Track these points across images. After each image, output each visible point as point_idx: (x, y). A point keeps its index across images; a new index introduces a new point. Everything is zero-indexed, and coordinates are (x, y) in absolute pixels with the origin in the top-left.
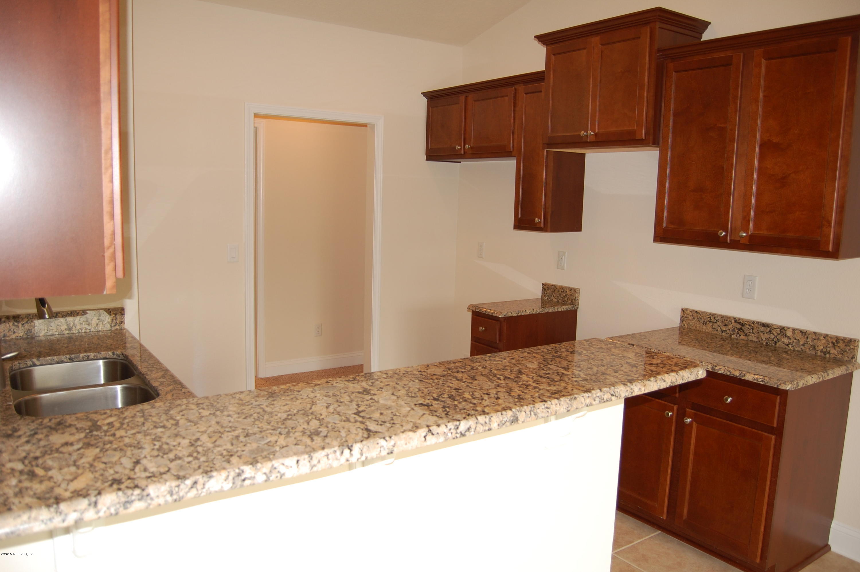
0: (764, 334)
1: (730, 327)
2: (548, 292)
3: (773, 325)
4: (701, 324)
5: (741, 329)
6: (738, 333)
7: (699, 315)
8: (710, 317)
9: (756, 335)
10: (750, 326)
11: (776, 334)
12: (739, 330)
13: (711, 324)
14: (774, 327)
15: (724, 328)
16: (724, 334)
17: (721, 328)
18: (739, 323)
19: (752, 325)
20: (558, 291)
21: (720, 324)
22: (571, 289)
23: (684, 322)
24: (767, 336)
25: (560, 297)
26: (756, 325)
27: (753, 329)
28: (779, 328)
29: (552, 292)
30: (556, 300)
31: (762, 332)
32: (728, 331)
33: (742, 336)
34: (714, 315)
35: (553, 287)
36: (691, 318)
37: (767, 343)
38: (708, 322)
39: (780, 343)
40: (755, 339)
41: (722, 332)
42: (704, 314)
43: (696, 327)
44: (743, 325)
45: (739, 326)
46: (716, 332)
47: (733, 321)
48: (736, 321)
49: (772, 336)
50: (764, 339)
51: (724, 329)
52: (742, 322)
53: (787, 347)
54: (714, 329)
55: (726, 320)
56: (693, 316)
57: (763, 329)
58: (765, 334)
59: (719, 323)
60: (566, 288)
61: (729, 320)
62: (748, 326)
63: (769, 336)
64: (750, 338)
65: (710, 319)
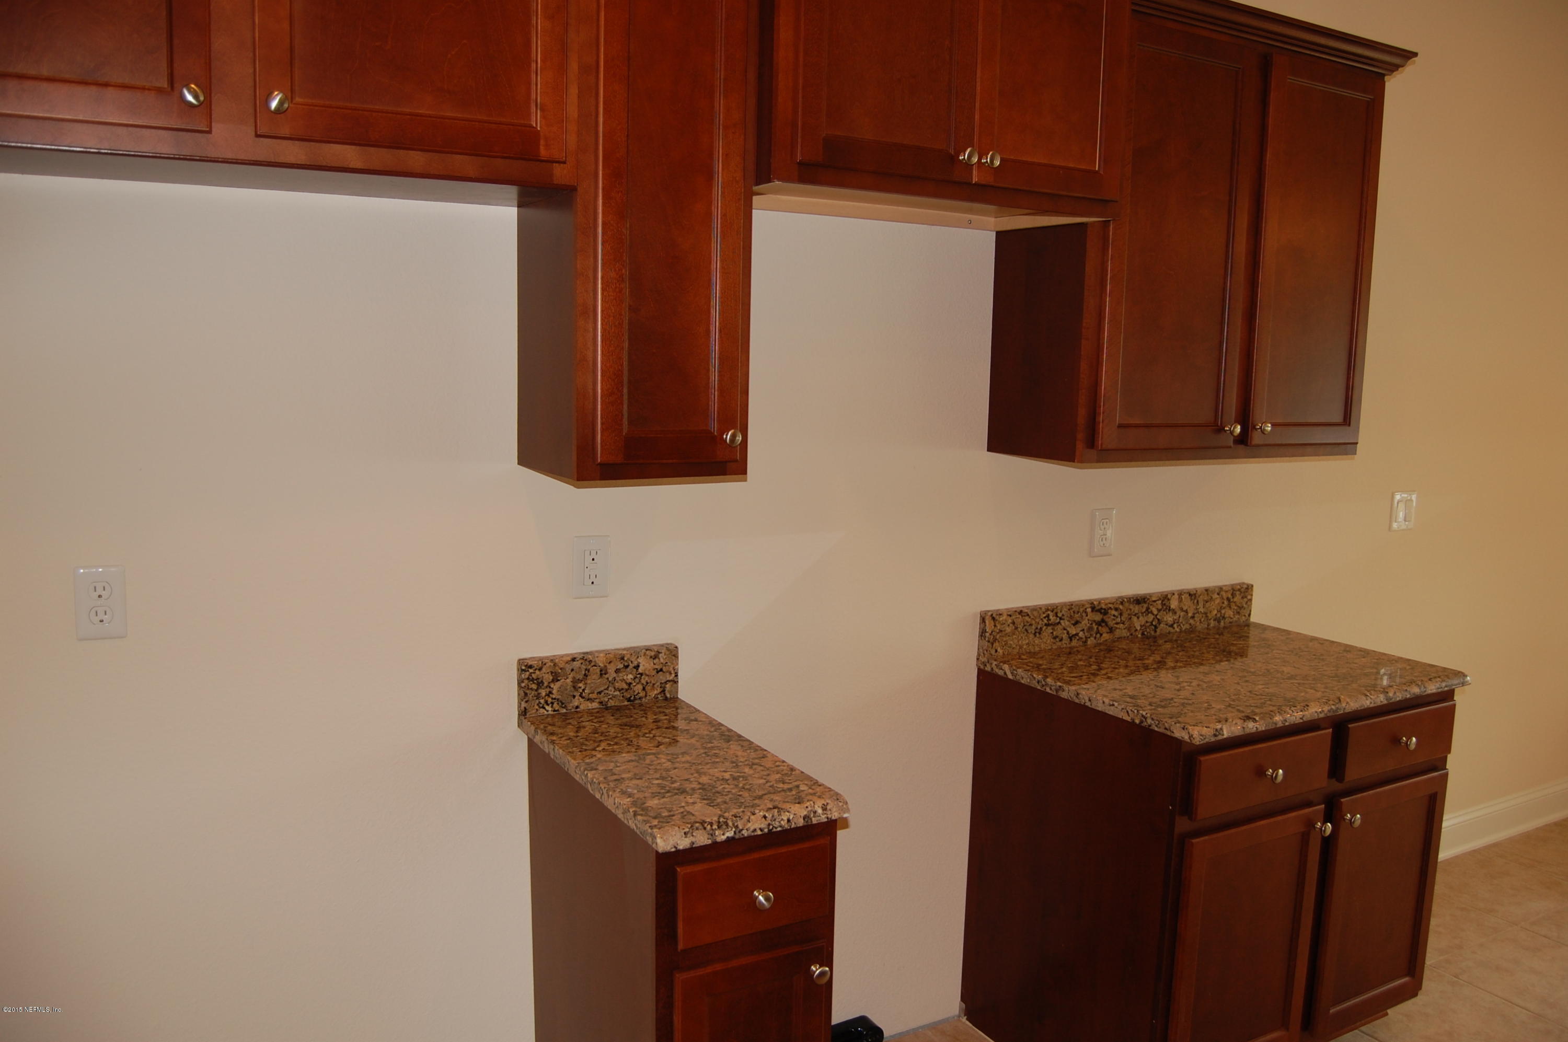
0: (1138, 618)
1: (1085, 623)
2: (555, 687)
3: (1151, 595)
4: (1031, 636)
5: (1103, 621)
6: (1098, 632)
7: (1027, 618)
8: (1048, 616)
9: (1127, 624)
10: (1116, 609)
11: (1155, 612)
12: (1099, 624)
13: (1050, 629)
14: (1154, 599)
15: (1073, 631)
16: (1074, 643)
17: (1068, 633)
18: (1099, 611)
19: (1121, 607)
20: (603, 672)
21: (1067, 623)
22: (654, 653)
23: (996, 644)
24: (1143, 620)
25: (611, 691)
26: (1127, 604)
27: (1121, 614)
28: (1160, 599)
29: (575, 682)
30: (595, 705)
31: (1135, 615)
32: (1081, 634)
33: (1104, 635)
34: (1053, 609)
35: (576, 664)
36: (1008, 630)
37: (1143, 634)
38: (1045, 627)
39: (1162, 625)
40: (1125, 633)
41: (1071, 638)
42: (1035, 613)
43: (1021, 647)
44: (1104, 612)
45: (1098, 617)
46: (1059, 644)
47: (1089, 610)
48: (1093, 609)
49: (1151, 617)
50: (1138, 628)
51: (1074, 633)
52: (1104, 607)
53: (1171, 629)
54: (1055, 638)
55: (1075, 611)
56: (1013, 623)
57: (1136, 609)
58: (1141, 618)
59: (1065, 623)
60: (636, 651)
61: (1081, 610)
62: (1114, 612)
63: (1146, 619)
64: (1118, 633)
65: (1049, 620)
